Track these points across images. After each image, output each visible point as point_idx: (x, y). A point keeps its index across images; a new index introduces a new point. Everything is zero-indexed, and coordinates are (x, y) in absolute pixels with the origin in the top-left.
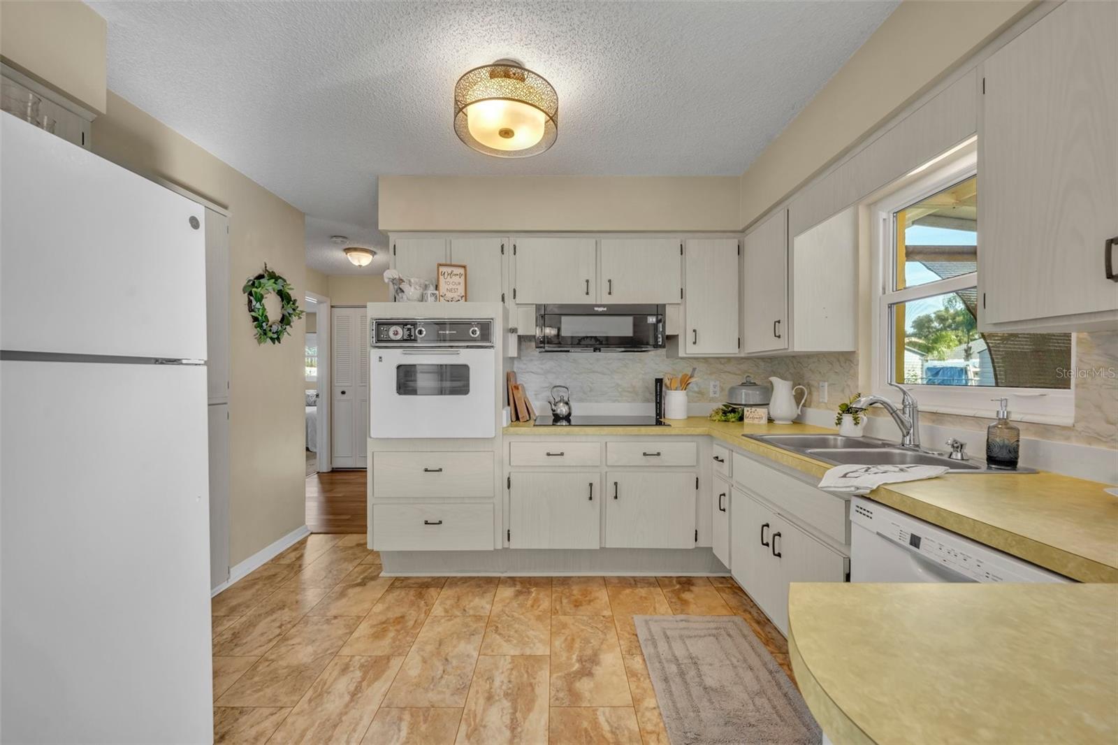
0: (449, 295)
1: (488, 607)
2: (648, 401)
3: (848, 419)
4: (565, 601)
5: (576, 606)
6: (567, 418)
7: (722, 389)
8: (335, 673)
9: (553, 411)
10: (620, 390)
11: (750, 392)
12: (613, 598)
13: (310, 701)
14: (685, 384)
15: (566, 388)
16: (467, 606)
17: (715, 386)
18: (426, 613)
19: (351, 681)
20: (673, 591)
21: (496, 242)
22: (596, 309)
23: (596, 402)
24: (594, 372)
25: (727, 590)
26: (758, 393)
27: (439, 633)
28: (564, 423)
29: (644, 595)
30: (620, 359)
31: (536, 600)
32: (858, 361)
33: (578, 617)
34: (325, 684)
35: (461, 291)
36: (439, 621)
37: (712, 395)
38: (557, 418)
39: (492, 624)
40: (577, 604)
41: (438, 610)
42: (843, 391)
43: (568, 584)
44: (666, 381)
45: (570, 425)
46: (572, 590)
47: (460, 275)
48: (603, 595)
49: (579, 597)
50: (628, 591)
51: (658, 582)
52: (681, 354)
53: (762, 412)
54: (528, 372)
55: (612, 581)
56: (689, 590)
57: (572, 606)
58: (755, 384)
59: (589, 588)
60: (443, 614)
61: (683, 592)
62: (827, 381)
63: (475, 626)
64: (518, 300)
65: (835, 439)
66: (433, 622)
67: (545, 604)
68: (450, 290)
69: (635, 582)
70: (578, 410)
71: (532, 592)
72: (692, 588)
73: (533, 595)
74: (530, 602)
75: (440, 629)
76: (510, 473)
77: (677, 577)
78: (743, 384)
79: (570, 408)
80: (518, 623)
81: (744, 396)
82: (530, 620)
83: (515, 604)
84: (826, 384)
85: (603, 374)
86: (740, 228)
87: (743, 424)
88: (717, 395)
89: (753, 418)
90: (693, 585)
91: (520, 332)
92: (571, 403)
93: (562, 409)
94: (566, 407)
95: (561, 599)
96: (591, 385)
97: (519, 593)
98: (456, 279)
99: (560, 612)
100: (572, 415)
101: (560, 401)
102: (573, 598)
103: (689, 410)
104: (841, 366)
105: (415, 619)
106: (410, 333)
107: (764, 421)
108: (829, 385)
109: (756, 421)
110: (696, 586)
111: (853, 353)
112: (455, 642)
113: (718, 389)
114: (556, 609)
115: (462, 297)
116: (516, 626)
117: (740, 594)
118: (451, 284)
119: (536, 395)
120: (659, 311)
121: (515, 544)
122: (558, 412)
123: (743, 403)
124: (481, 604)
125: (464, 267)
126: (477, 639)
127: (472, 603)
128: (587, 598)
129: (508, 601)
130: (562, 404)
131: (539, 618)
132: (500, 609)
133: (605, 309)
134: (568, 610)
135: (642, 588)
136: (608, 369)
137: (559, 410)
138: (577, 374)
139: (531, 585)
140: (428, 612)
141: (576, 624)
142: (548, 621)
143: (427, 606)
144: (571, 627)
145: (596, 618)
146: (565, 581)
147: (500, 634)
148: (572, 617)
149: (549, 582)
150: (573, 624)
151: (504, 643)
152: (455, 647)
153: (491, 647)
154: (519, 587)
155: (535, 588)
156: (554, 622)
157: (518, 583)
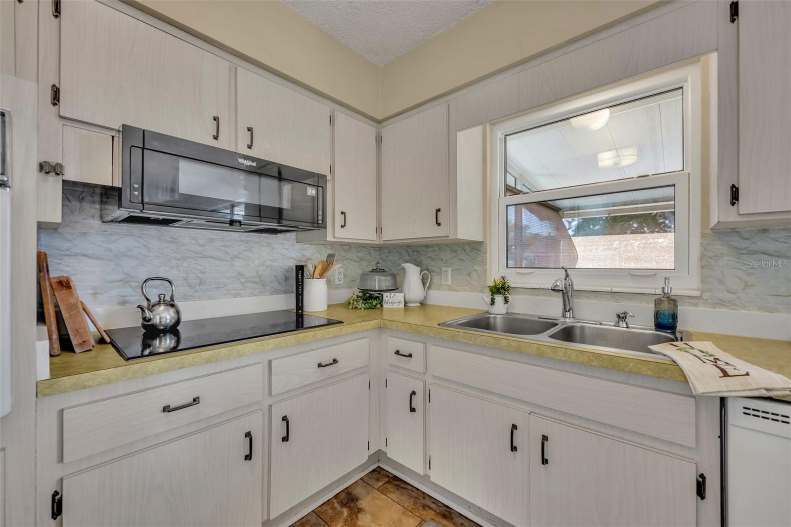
6: (173, 330)
7: (345, 276)
9: (146, 319)
10: (243, 280)
11: (382, 278)
15: (170, 282)
17: (339, 273)
22: (240, 160)
23: (210, 298)
24: (206, 257)
26: (389, 278)
32: (486, 249)
37: (337, 282)
38: (152, 333)
42: (469, 275)
52: (329, 238)
53: (399, 297)
58: (383, 271)
62: (451, 267)
78: (373, 271)
79: (178, 312)
81: (378, 283)
84: (450, 269)
85: (220, 259)
86: (380, 118)
87: (382, 311)
88: (343, 282)
89: (392, 303)
91: (72, 174)
93: (163, 316)
94: (172, 311)
96: (200, 275)
101: (159, 303)
104: (467, 254)
107: (402, 306)
108: (452, 271)
109: (395, 306)
111: (481, 243)
113: (342, 276)
122: (157, 320)
123: (377, 289)
130: (162, 308)
133: (254, 164)
136: (227, 253)
137: (158, 317)
138: (178, 260)
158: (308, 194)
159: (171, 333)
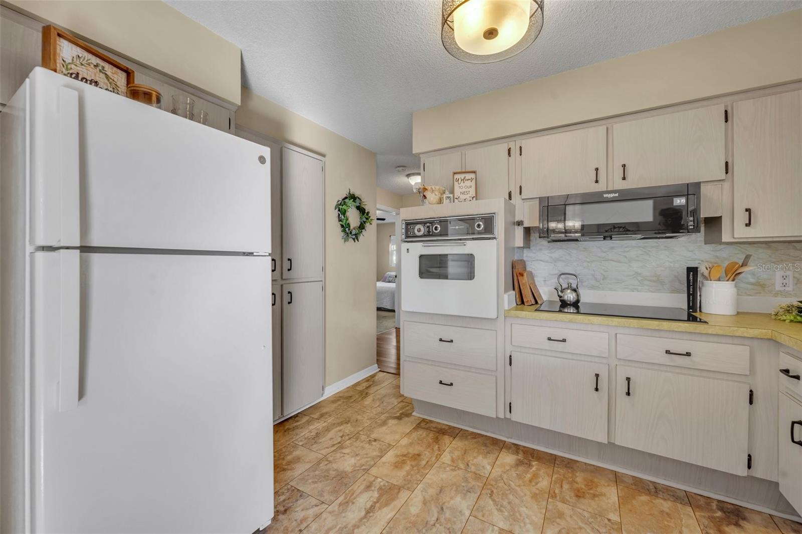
0: (463, 197)
1: (489, 468)
2: (675, 291)
4: (566, 486)
5: (577, 496)
6: (576, 304)
7: (798, 281)
8: (362, 487)
9: (560, 297)
10: (640, 278)
12: (623, 501)
13: (340, 505)
14: (733, 273)
15: (576, 277)
16: (471, 462)
17: (784, 277)
18: (437, 457)
19: (370, 499)
20: (712, 518)
21: (503, 147)
23: (611, 290)
24: (608, 260)
27: (442, 480)
28: (572, 310)
29: (667, 510)
30: (639, 247)
31: (535, 476)
33: (579, 510)
34: (353, 494)
35: (472, 192)
36: (445, 468)
38: (564, 304)
39: (488, 487)
40: (579, 494)
41: (446, 458)
43: (572, 468)
44: (702, 269)
45: (578, 313)
46: (576, 477)
47: (471, 180)
48: (611, 495)
49: (583, 487)
50: (644, 498)
51: (689, 500)
52: (726, 239)
54: (537, 260)
55: (626, 479)
56: (737, 525)
57: (573, 494)
59: (596, 480)
60: (449, 463)
61: (728, 525)
63: (474, 483)
64: (524, 196)
66: (440, 467)
67: (544, 483)
68: (463, 193)
69: (656, 490)
70: (587, 297)
71: (533, 466)
72: (741, 522)
73: (534, 469)
74: (529, 476)
75: (444, 476)
76: (511, 352)
77: (719, 501)
79: (578, 295)
80: (513, 495)
82: (525, 495)
83: (513, 473)
85: (619, 262)
88: (790, 288)
90: (744, 519)
91: (526, 225)
92: (580, 291)
93: (570, 296)
94: (575, 294)
95: (562, 482)
96: (604, 273)
97: (519, 463)
98: (468, 183)
99: (558, 498)
100: (581, 301)
101: (568, 288)
102: (576, 486)
105: (427, 460)
106: (429, 229)
110: (750, 523)
112: (453, 493)
113: (790, 281)
114: (554, 492)
115: (473, 198)
116: (511, 497)
118: (466, 188)
119: (545, 281)
120: (692, 190)
121: (516, 417)
122: (566, 298)
124: (483, 463)
125: (474, 172)
126: (473, 497)
127: (475, 460)
128: (592, 492)
129: (508, 468)
130: (569, 291)
131: (535, 496)
132: (499, 473)
134: (568, 498)
135: (665, 500)
136: (626, 257)
137: (566, 297)
138: (588, 262)
139: (533, 458)
140: (438, 457)
141: (575, 518)
142: (544, 503)
143: (439, 451)
144: (568, 519)
145: (599, 519)
146: (569, 464)
147: (493, 500)
148: (570, 507)
149: (552, 460)
150: (571, 516)
151: (496, 512)
152: (452, 498)
153: (482, 511)
154: (521, 456)
155: (537, 462)
156: (550, 507)
157: (521, 452)
159: (573, 306)
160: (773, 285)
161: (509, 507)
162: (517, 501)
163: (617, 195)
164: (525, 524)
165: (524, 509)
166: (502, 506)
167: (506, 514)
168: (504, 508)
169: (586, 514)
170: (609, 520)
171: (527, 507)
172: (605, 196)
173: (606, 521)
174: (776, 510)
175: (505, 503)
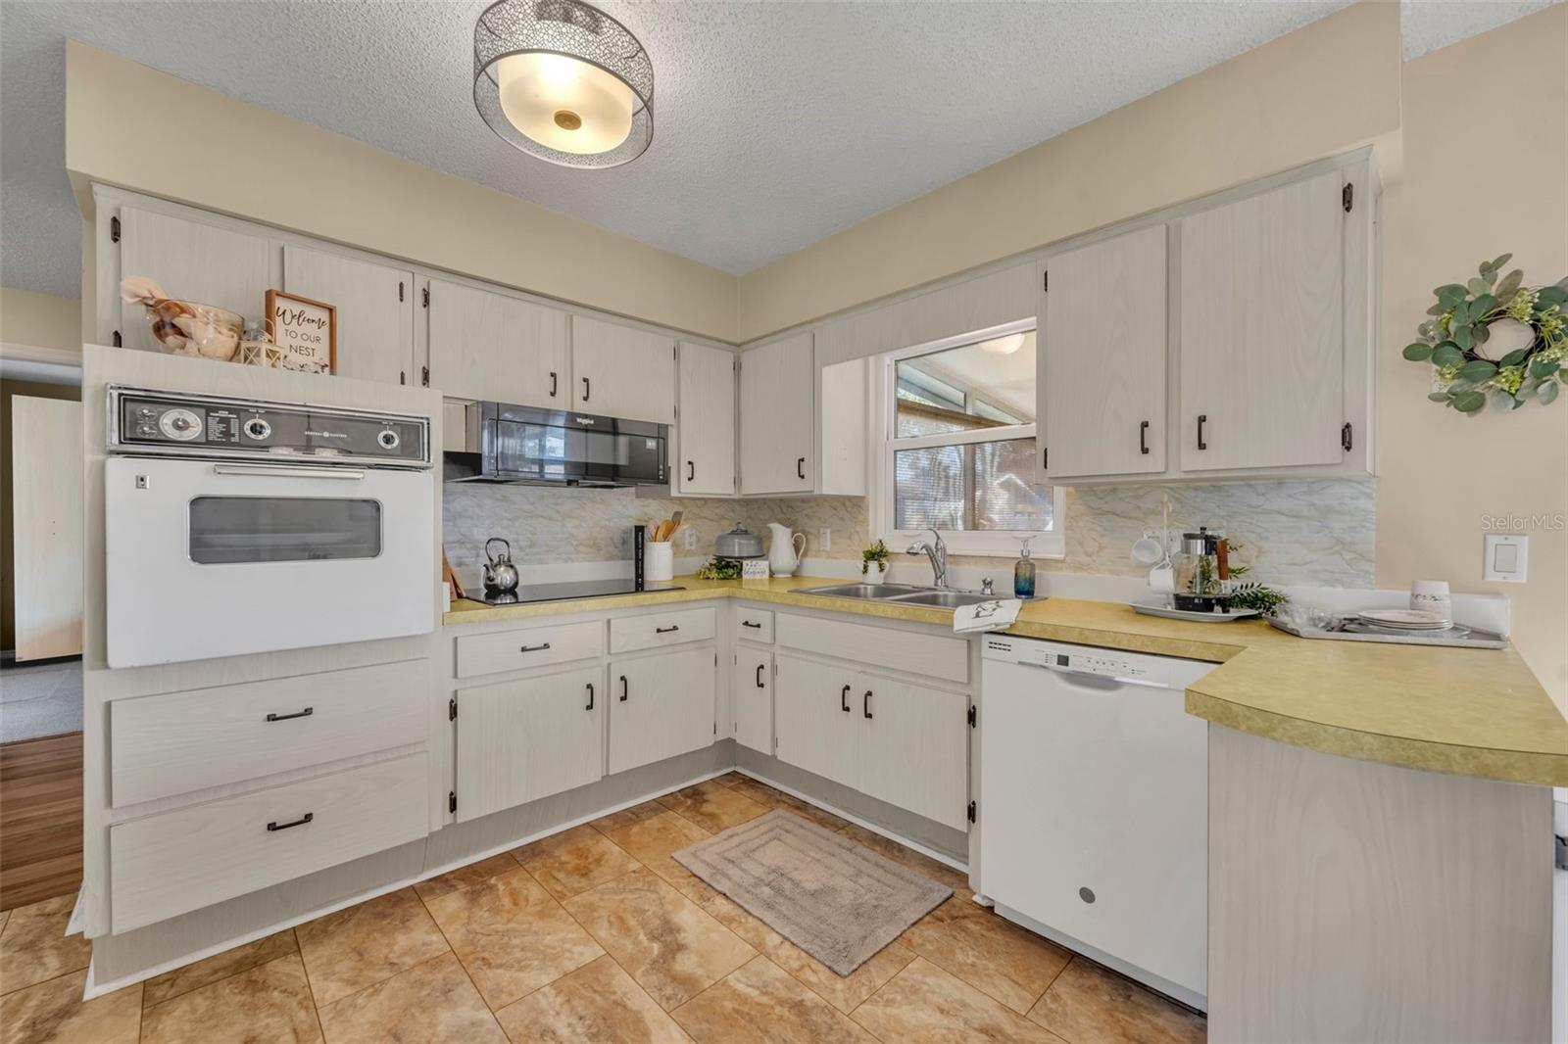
0: (296, 359)
1: (435, 937)
3: (873, 566)
4: (561, 876)
5: (584, 875)
6: (511, 591)
7: (699, 540)
9: (490, 579)
10: (574, 543)
11: (743, 542)
12: (625, 843)
15: (507, 543)
16: (391, 955)
17: (691, 536)
18: (306, 1008)
20: (688, 808)
21: (389, 276)
23: (542, 563)
25: (742, 786)
26: (752, 542)
27: (373, 1024)
28: (508, 599)
29: (660, 826)
30: (573, 497)
31: (514, 896)
32: (868, 507)
33: (599, 888)
35: (322, 353)
36: (353, 1006)
37: (687, 547)
38: (494, 592)
39: (469, 960)
40: (584, 873)
41: (328, 990)
42: (850, 538)
43: (543, 852)
45: (517, 602)
46: (559, 857)
47: (320, 324)
48: (609, 847)
49: (579, 862)
50: (635, 829)
51: (662, 805)
52: (674, 493)
53: (763, 565)
55: (604, 823)
56: (705, 801)
57: (577, 878)
58: (746, 533)
59: (581, 846)
60: (350, 991)
61: (701, 806)
62: (829, 527)
63: (440, 976)
65: (865, 588)
66: (339, 1013)
67: (534, 892)
68: (299, 350)
69: (635, 815)
70: (531, 575)
71: (495, 886)
72: (705, 797)
73: (501, 887)
74: (506, 901)
75: (371, 1015)
76: (456, 692)
77: (680, 791)
78: (733, 533)
79: (516, 574)
80: (515, 937)
81: (737, 548)
82: (531, 924)
83: (482, 913)
84: (829, 531)
85: (551, 519)
86: (738, 341)
87: (742, 581)
88: (693, 547)
89: (754, 573)
90: (704, 794)
93: (504, 577)
94: (511, 572)
95: (551, 875)
96: (532, 537)
97: (473, 897)
98: (311, 329)
99: (568, 894)
100: (520, 584)
101: (499, 564)
102: (569, 866)
103: (675, 567)
104: (848, 512)
106: (228, 428)
107: (766, 576)
108: (831, 532)
109: (758, 576)
110: (708, 794)
111: (862, 498)
112: (425, 1019)
113: (694, 539)
114: (557, 892)
115: (323, 367)
116: (516, 941)
117: (757, 785)
118: (295, 335)
122: (498, 581)
123: (735, 554)
124: (415, 938)
125: (331, 310)
126: (466, 992)
127: (396, 948)
128: (590, 860)
129: (464, 915)
130: (502, 569)
131: (542, 915)
132: (464, 930)
134: (576, 885)
135: (649, 818)
137: (499, 578)
139: (482, 876)
140: (309, 1003)
141: (606, 897)
142: (562, 911)
143: (296, 995)
144: (602, 904)
145: (626, 879)
146: (534, 850)
147: (500, 966)
148: (591, 892)
149: (509, 862)
150: (602, 899)
151: (521, 975)
152: (431, 1025)
153: (502, 991)
154: (463, 887)
155: (494, 878)
156: (572, 910)
157: (455, 882)
158: (648, 447)
160: (684, 544)
161: (529, 954)
162: (528, 939)
163: (592, 422)
164: (570, 951)
165: (549, 937)
166: (519, 962)
167: (536, 963)
168: (525, 960)
169: (610, 885)
170: (634, 872)
171: (549, 934)
172: (579, 420)
173: (633, 875)
174: (713, 771)
175: (518, 955)
